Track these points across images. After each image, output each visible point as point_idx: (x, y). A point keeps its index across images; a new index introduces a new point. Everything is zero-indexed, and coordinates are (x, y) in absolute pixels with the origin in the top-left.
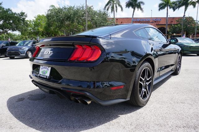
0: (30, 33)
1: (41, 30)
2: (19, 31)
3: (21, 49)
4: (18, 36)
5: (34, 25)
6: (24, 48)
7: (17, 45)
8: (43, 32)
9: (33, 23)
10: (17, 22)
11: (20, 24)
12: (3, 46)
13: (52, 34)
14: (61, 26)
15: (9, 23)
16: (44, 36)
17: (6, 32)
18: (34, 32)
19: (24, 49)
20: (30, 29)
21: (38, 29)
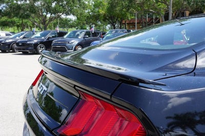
0: (88, 17)
1: (102, 12)
2: (74, 15)
3: (69, 43)
4: (75, 21)
5: (94, 6)
6: (72, 41)
7: (65, 37)
8: (105, 15)
9: (93, 3)
10: (72, 3)
11: (75, 5)
12: (49, 38)
13: (118, 17)
14: (129, 6)
15: (61, 5)
16: (107, 21)
17: (59, 16)
18: (94, 16)
19: (73, 43)
20: (89, 12)
21: (99, 12)
